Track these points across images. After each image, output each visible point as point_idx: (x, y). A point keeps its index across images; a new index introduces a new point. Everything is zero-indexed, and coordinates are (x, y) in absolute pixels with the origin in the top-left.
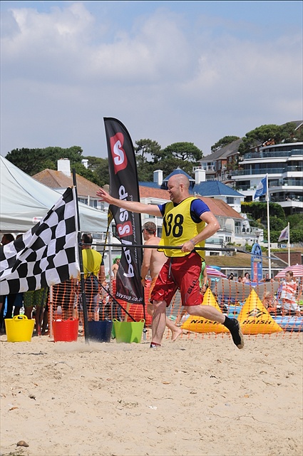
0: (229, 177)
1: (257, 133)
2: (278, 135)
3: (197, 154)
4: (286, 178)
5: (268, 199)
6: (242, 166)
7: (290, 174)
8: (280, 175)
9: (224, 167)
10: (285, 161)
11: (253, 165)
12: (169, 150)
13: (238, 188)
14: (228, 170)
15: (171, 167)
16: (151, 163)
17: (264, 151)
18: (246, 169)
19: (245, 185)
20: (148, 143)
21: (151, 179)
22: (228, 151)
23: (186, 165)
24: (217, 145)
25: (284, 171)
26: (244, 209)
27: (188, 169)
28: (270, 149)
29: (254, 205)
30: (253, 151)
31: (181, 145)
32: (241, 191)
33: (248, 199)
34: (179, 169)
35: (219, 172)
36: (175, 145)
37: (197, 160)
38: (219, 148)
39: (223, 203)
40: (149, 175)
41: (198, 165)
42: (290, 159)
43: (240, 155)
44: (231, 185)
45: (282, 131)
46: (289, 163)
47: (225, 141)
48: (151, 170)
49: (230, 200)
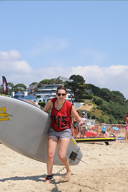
0: (35, 94)
1: (43, 82)
2: (49, 82)
3: (25, 87)
4: (51, 95)
5: (46, 101)
6: (39, 91)
7: (53, 94)
8: (49, 94)
9: (33, 91)
10: (51, 90)
11: (42, 91)
12: (16, 86)
13: (37, 98)
14: (34, 92)
15: (17, 91)
16: (11, 90)
17: (45, 87)
18: (40, 92)
19: (39, 97)
20: (10, 83)
21: (11, 95)
22: (34, 87)
23: (22, 91)
24: (31, 85)
25: (51, 93)
26: (39, 104)
27: (22, 92)
28: (47, 86)
29: (42, 103)
30: (42, 87)
31: (20, 84)
32: (38, 99)
33: (40, 101)
34: (19, 91)
35: (31, 93)
36: (18, 85)
37: (25, 89)
38: (32, 86)
39: (33, 102)
40: (10, 93)
41: (25, 90)
42: (53, 89)
43: (38, 88)
44: (35, 97)
45: (50, 81)
46: (52, 91)
47: (33, 84)
48: (11, 92)
49: (35, 101)
